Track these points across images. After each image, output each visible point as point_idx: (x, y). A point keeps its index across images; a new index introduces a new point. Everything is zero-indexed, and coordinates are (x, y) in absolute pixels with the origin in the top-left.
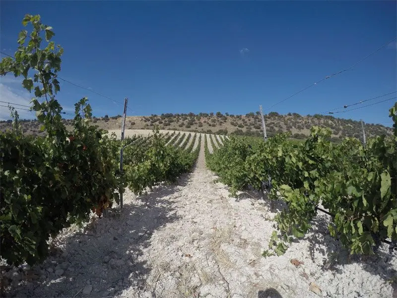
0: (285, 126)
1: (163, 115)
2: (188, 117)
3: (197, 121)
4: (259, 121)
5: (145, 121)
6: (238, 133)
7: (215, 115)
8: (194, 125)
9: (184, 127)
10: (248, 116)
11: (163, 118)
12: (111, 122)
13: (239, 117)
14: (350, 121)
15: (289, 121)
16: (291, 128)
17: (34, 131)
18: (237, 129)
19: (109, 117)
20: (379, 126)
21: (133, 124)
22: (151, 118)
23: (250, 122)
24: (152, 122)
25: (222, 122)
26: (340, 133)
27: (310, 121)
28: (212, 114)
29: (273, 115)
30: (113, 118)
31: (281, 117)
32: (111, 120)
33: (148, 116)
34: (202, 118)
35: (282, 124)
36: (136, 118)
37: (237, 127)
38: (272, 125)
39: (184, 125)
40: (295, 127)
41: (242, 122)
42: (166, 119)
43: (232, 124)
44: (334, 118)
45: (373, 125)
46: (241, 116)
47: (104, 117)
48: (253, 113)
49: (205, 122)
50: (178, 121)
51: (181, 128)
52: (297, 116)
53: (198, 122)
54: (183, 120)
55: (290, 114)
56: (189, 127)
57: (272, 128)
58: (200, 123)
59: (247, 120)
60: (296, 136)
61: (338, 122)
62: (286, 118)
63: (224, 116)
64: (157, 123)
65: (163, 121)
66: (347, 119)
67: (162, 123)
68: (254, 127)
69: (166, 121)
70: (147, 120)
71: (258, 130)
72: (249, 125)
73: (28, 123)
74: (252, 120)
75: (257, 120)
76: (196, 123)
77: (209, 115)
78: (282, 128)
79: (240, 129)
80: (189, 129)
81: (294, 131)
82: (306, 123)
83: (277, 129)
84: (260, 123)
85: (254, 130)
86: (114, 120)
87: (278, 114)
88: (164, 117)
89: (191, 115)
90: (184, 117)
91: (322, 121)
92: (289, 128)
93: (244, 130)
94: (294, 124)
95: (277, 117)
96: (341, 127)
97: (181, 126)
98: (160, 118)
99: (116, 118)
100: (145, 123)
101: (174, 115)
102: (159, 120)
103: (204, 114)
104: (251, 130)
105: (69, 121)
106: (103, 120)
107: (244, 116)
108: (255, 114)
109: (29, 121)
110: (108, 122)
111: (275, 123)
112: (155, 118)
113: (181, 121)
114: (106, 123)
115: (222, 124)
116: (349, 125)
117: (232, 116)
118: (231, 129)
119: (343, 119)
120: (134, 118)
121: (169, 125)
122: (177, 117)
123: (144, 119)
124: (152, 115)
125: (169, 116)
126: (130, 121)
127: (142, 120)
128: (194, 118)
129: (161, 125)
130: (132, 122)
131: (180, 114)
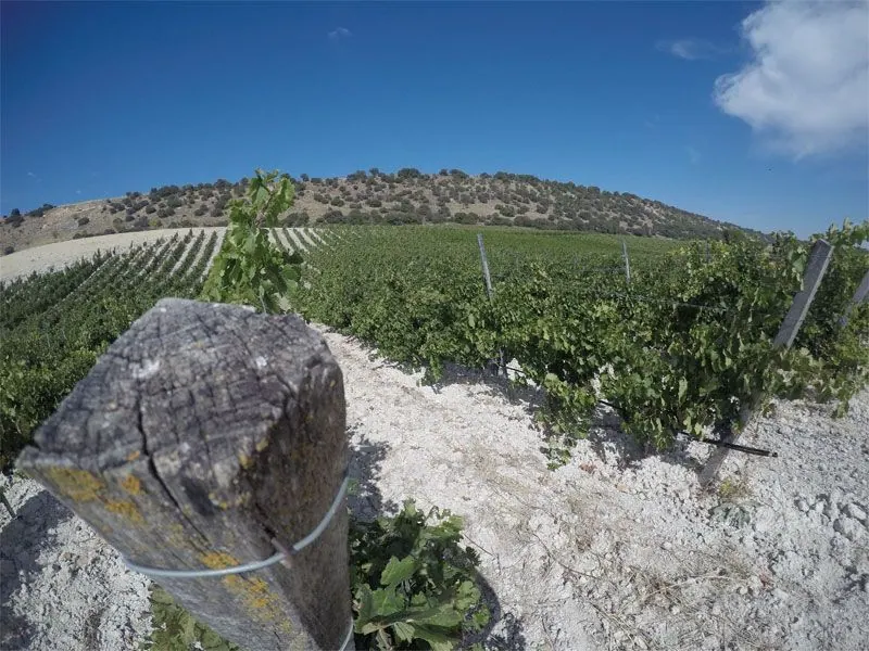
0: (436, 198)
1: (154, 190)
2: (216, 192)
4: (376, 190)
5: (113, 212)
6: (332, 219)
10: (352, 178)
11: (156, 200)
12: (29, 224)
13: (332, 183)
14: (570, 187)
15: (442, 188)
16: (449, 202)
18: (330, 209)
19: (22, 213)
20: (629, 197)
21: (85, 222)
22: (127, 202)
23: (358, 191)
24: (131, 212)
25: (294, 197)
26: (551, 210)
27: (487, 186)
29: (408, 174)
30: (33, 215)
31: (425, 178)
32: (28, 220)
33: (120, 198)
35: (428, 193)
36: (91, 207)
37: (329, 205)
38: (406, 197)
39: (207, 210)
40: (456, 199)
41: (340, 194)
42: (164, 201)
43: (318, 199)
44: (538, 180)
45: (616, 194)
46: (336, 179)
47: (9, 215)
48: (363, 173)
50: (193, 202)
51: (199, 219)
52: (459, 176)
54: (203, 199)
55: (444, 173)
56: (220, 214)
57: (407, 203)
59: (350, 188)
60: (460, 218)
61: (546, 188)
62: (436, 181)
63: (299, 183)
64: (142, 212)
65: (156, 207)
66: (565, 182)
67: (155, 210)
68: (368, 203)
69: (162, 206)
70: (116, 208)
71: (377, 209)
72: (355, 198)
74: (362, 187)
75: (373, 187)
78: (427, 201)
79: (335, 208)
80: (220, 219)
81: (455, 208)
82: (478, 189)
83: (417, 205)
84: (379, 193)
85: (367, 209)
86: (35, 220)
87: (417, 172)
88: (157, 195)
89: (222, 185)
90: (206, 191)
91: (513, 186)
92: (443, 201)
93: (346, 210)
94: (454, 194)
95: (416, 180)
96: (552, 198)
97: (199, 214)
98: (147, 199)
99: (38, 213)
100: (112, 217)
101: (181, 188)
102: (144, 204)
104: (362, 211)
106: (8, 222)
107: (342, 181)
108: (369, 175)
110: (20, 228)
111: (413, 192)
112: (137, 201)
113: (199, 201)
114: (16, 232)
115: (295, 201)
116: (569, 193)
117: (316, 181)
118: (317, 210)
119: (555, 183)
120: (85, 207)
121: (172, 213)
122: (188, 193)
123: (108, 206)
124: (128, 194)
125: (169, 192)
126: (76, 217)
127: (105, 209)
128: (228, 192)
129: (153, 217)
130: (81, 217)
131: (195, 185)
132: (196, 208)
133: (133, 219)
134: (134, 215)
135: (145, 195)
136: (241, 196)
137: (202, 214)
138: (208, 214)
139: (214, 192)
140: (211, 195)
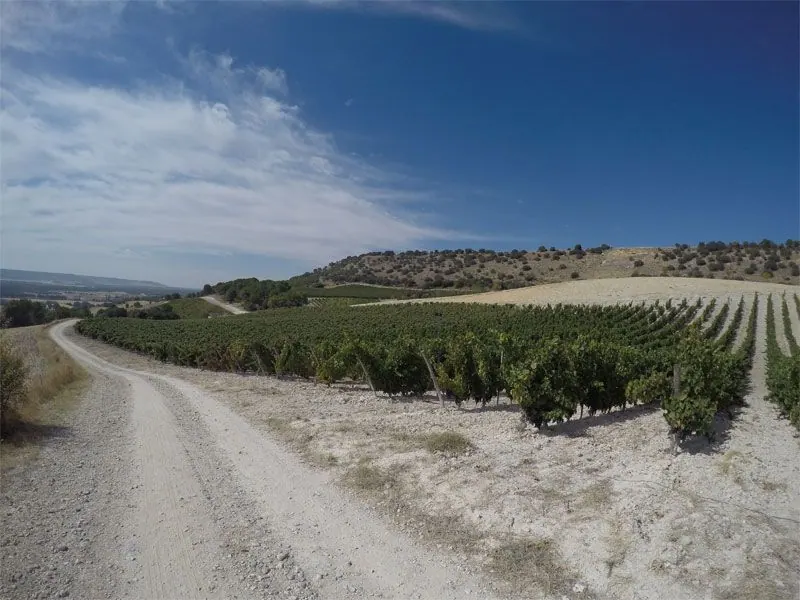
1: (702, 244)
2: (762, 251)
5: (665, 259)
9: (757, 274)
11: (704, 253)
12: (589, 259)
17: (437, 272)
19: (584, 249)
21: (639, 264)
22: (677, 252)
24: (681, 262)
30: (593, 251)
32: (589, 255)
33: (671, 248)
34: (793, 252)
36: (644, 252)
42: (712, 255)
47: (573, 249)
50: (741, 260)
53: (787, 263)
54: (752, 258)
58: (792, 265)
64: (693, 263)
65: (706, 260)
67: (705, 264)
69: (711, 260)
70: (668, 256)
73: (424, 257)
76: (783, 267)
86: (595, 256)
88: (705, 249)
89: (767, 245)
90: (753, 249)
98: (697, 252)
99: (598, 251)
100: (664, 264)
101: (727, 243)
102: (694, 256)
105: (501, 254)
106: (572, 253)
109: (425, 253)
110: (583, 260)
112: (686, 251)
113: (747, 260)
114: (579, 262)
120: (639, 252)
122: (735, 251)
123: (660, 254)
124: (677, 245)
125: (716, 247)
126: (631, 259)
127: (657, 256)
128: (775, 254)
129: (704, 269)
130: (636, 259)
131: (741, 243)
133: (685, 268)
134: (686, 265)
135: (694, 248)
136: (788, 258)
137: (752, 273)
139: (760, 252)
140: (758, 255)
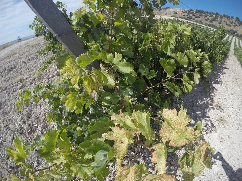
1: (197, 10)
2: (214, 16)
3: (219, 20)
5: (184, 13)
7: (235, 19)
8: (216, 21)
12: (162, 11)
22: (188, 11)
25: (237, 25)
28: (232, 17)
32: (162, 9)
33: (186, 10)
34: (224, 18)
36: (179, 10)
42: (199, 14)
49: (225, 21)
64: (191, 15)
67: (195, 15)
77: (230, 18)
80: (211, 23)
86: (165, 10)
89: (217, 14)
90: (211, 14)
98: (194, 12)
100: (183, 14)
101: (205, 12)
102: (193, 13)
103: (226, 16)
110: (160, 11)
112: (191, 12)
113: (208, 17)
115: (236, 26)
121: (199, 17)
122: (206, 13)
123: (184, 11)
124: (190, 9)
125: (201, 12)
127: (182, 11)
128: (218, 17)
130: (176, 12)
131: (209, 12)
132: (206, 18)
134: (189, 15)
138: (208, 21)
139: (214, 15)
140: (212, 16)
